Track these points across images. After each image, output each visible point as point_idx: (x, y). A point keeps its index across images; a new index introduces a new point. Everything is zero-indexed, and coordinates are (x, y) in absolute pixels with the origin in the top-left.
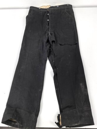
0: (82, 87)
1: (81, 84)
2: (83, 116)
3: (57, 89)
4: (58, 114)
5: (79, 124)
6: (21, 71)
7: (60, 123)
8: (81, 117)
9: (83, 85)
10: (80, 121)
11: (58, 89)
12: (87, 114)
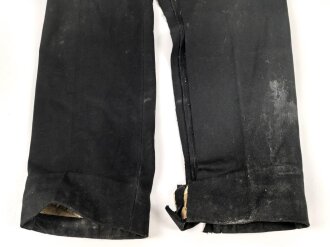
0: (278, 96)
1: (274, 85)
2: (270, 193)
3: (180, 101)
4: (178, 186)
5: (251, 219)
6: (62, 42)
7: (184, 211)
8: (261, 197)
9: (280, 87)
10: (255, 212)
11: (185, 100)
12: (284, 187)
